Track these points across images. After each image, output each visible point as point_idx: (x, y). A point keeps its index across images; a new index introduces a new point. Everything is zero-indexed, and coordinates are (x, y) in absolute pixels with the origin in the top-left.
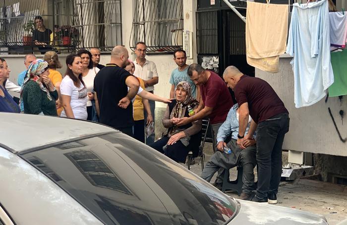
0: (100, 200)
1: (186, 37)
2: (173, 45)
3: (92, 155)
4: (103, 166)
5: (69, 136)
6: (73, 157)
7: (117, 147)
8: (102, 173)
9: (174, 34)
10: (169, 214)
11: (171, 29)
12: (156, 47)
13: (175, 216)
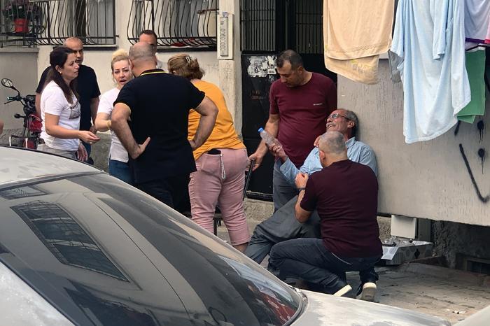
0: (74, 289)
1: (222, 23)
2: (201, 35)
3: (60, 211)
4: (78, 232)
5: (19, 177)
6: (27, 214)
7: (102, 199)
8: (76, 244)
9: (202, 17)
10: (188, 313)
11: (197, 10)
12: (171, 38)
13: (197, 316)
